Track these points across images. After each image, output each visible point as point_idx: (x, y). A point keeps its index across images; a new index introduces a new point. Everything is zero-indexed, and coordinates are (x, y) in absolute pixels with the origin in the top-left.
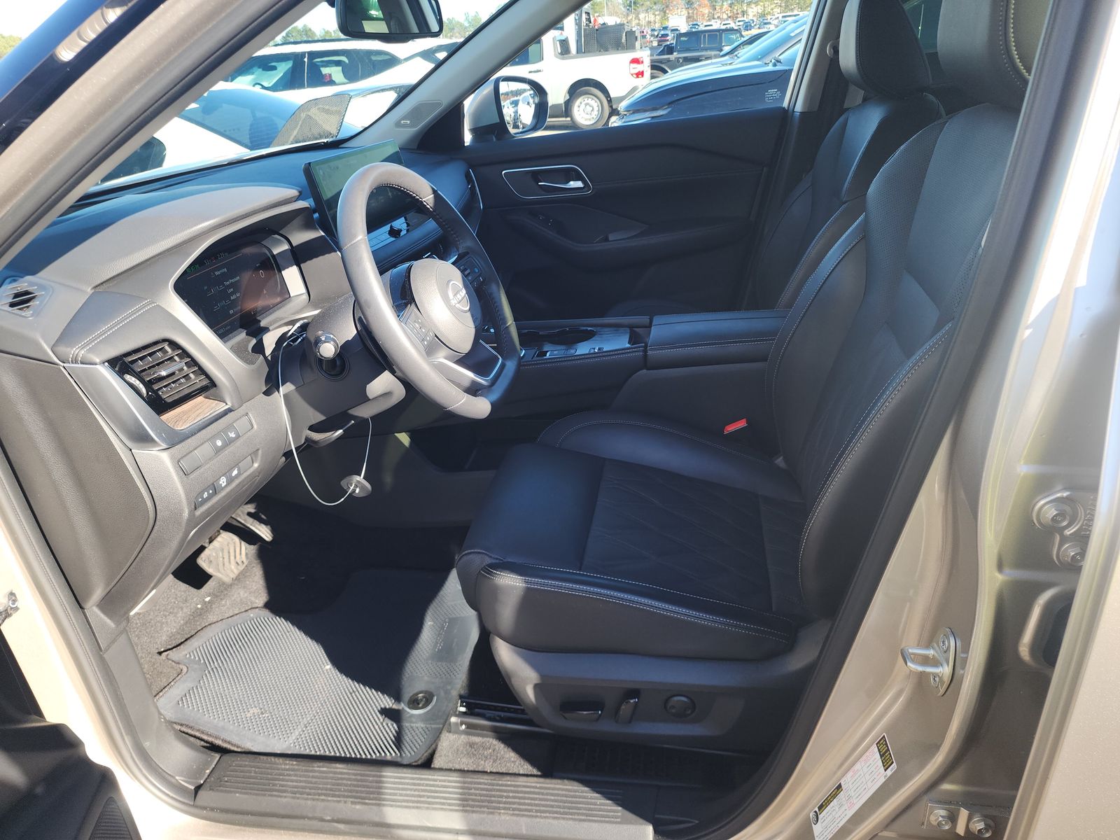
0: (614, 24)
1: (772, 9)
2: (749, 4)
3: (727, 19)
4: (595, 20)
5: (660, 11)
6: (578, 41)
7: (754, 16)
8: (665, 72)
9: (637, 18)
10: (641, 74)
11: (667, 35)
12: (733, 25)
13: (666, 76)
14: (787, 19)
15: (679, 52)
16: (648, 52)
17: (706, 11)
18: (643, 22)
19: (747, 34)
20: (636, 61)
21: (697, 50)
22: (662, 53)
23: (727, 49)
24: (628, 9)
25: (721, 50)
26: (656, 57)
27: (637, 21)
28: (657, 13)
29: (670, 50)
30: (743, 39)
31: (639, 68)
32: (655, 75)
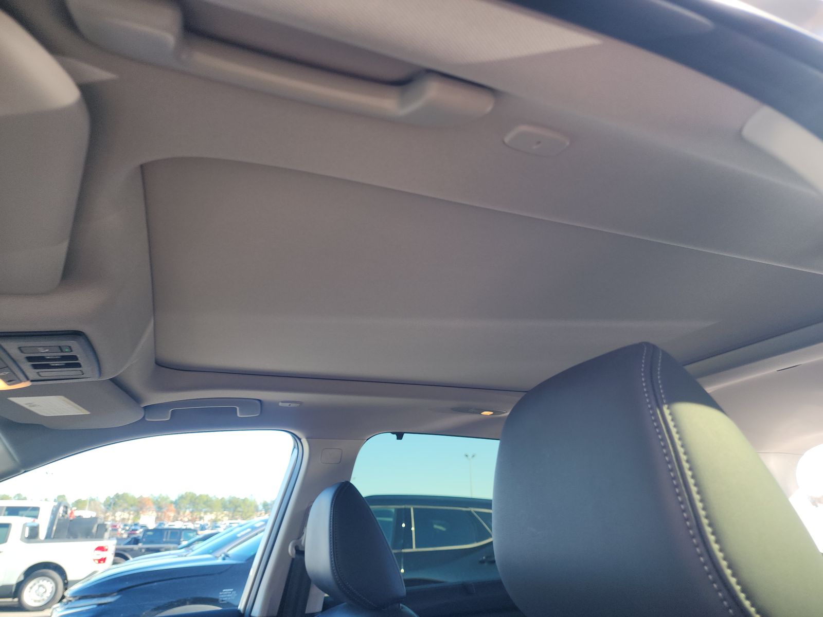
0: (89, 517)
1: (222, 517)
2: (205, 513)
3: (187, 522)
4: (72, 513)
5: (135, 511)
6: (50, 529)
7: (209, 521)
8: (126, 559)
9: (114, 515)
10: (103, 560)
11: (137, 530)
12: (191, 526)
13: (127, 563)
14: (232, 524)
15: (144, 543)
16: (114, 542)
17: (172, 514)
18: (118, 519)
19: (202, 533)
20: (101, 549)
21: (159, 543)
22: (129, 543)
23: (184, 543)
24: (108, 508)
25: (179, 544)
26: (122, 546)
27: (113, 517)
28: (132, 512)
29: (136, 541)
30: (198, 537)
31: (102, 554)
32: (117, 561)
